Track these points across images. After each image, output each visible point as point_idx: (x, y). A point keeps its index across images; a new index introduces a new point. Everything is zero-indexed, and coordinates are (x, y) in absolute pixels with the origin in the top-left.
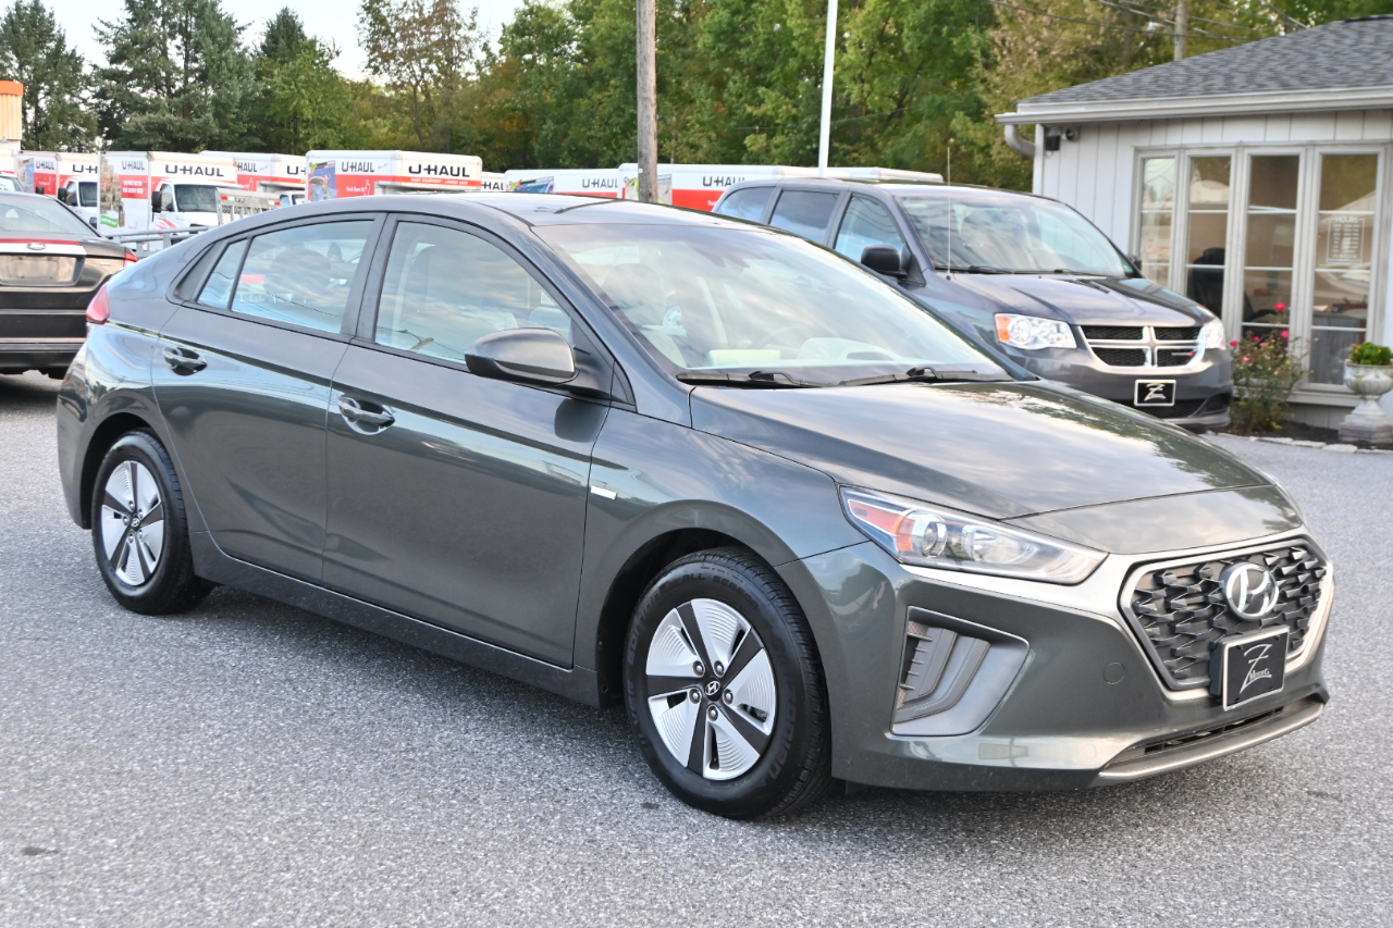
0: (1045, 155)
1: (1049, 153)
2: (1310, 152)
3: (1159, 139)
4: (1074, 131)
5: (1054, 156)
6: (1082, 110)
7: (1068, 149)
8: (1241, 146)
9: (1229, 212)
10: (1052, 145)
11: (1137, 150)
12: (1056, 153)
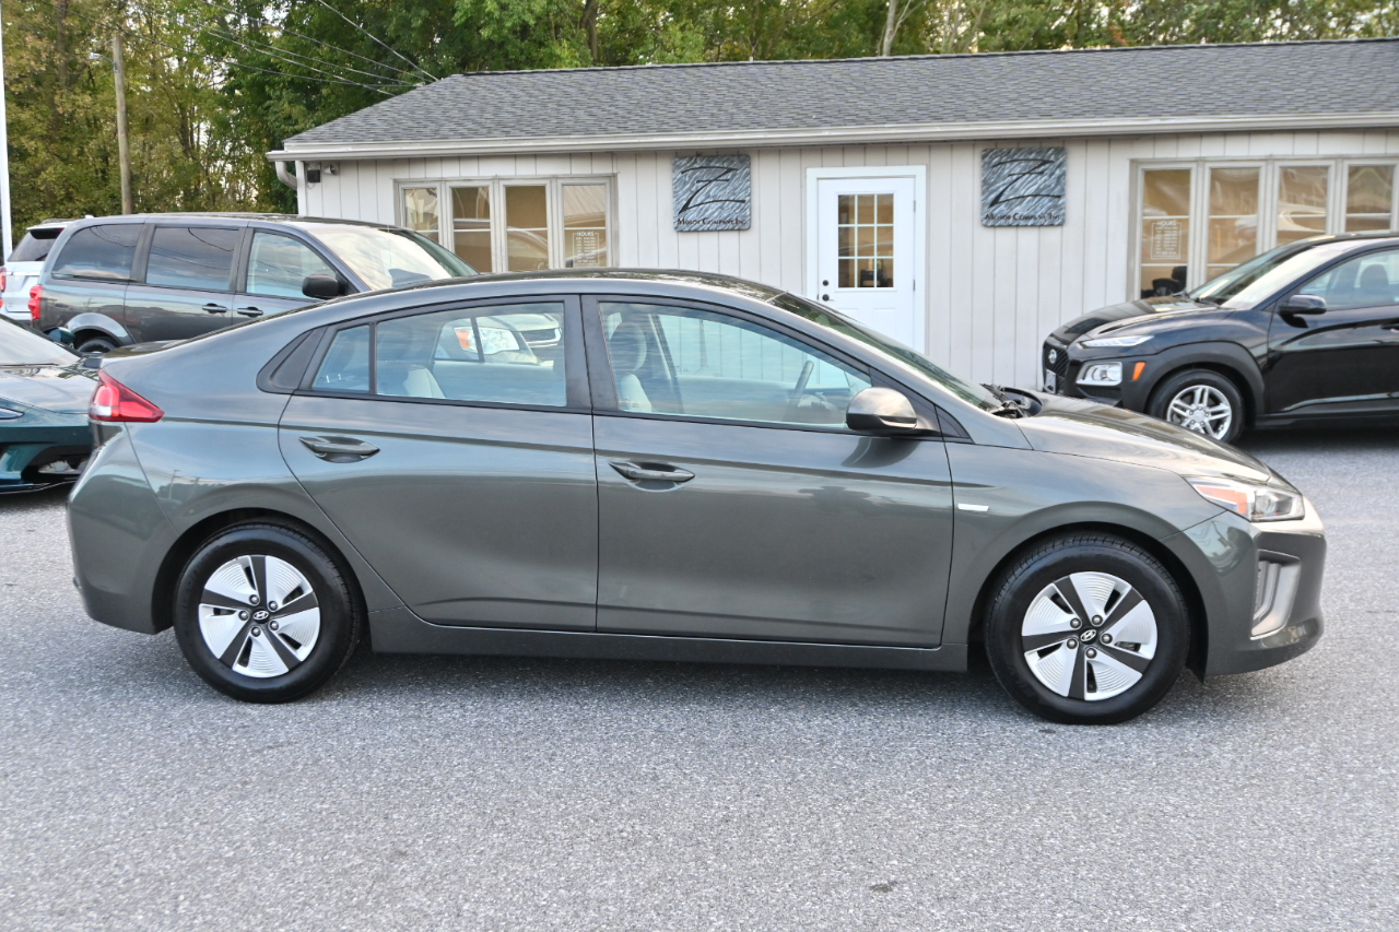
0: (306, 186)
1: (310, 185)
2: (554, 184)
3: (418, 173)
4: (337, 165)
5: (315, 188)
6: (350, 149)
7: (329, 182)
8: (496, 179)
9: (492, 230)
10: (313, 177)
11: (396, 182)
12: (317, 184)
